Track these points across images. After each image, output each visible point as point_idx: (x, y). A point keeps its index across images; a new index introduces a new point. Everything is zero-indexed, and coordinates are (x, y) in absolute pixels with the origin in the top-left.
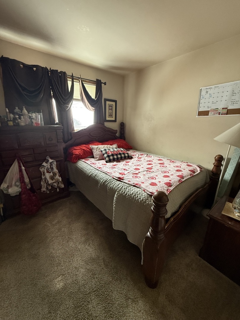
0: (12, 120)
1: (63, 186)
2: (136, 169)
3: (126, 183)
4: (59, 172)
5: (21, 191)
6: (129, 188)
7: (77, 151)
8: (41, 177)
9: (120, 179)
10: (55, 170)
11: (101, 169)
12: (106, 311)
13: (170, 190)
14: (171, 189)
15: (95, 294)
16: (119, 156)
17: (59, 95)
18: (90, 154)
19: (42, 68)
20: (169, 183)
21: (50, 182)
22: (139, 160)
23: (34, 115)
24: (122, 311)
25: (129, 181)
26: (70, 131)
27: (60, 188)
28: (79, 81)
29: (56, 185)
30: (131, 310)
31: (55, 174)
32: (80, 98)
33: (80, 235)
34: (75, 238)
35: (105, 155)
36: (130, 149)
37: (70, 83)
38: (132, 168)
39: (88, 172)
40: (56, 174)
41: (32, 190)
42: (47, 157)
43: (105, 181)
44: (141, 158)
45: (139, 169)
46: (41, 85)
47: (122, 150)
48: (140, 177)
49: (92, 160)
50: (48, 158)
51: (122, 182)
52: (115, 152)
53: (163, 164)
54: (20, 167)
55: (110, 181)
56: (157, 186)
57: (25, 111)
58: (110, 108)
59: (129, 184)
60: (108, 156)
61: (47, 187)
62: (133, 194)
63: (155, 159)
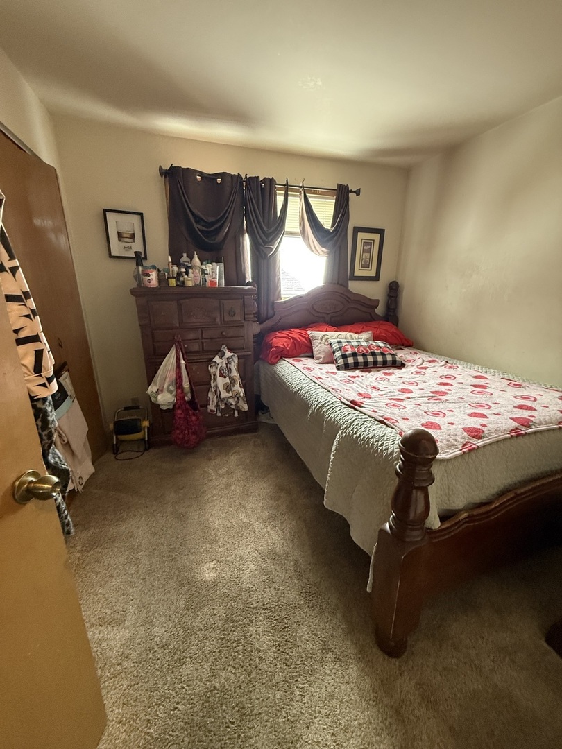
0: (175, 276)
1: (245, 408)
2: (404, 391)
3: (366, 415)
4: (242, 379)
5: (176, 403)
6: (369, 425)
7: (280, 341)
8: (210, 384)
9: (353, 405)
10: (235, 374)
11: (320, 380)
12: (279, 650)
13: (474, 446)
14: (478, 445)
15: (266, 613)
16: (370, 359)
17: (258, 227)
18: (305, 349)
19: (232, 176)
20: (477, 430)
21: (224, 394)
22: (418, 373)
23: (209, 267)
24: (309, 665)
25: (373, 411)
26: (271, 299)
27: (240, 411)
28: (300, 194)
29: (234, 403)
30: (328, 672)
31: (233, 381)
32: (298, 230)
33: (261, 505)
34: (252, 508)
35: (338, 354)
36: (406, 347)
37: (280, 200)
38: (394, 387)
39: (294, 383)
40: (235, 382)
41: (192, 403)
42: (223, 347)
43: (323, 405)
44: (426, 368)
45: (410, 392)
46: (226, 212)
47: (381, 344)
48: (405, 408)
49: (309, 362)
50: (224, 349)
51: (358, 411)
52: (361, 349)
53: (485, 387)
54: (178, 359)
55: (332, 405)
56: (439, 431)
57: (196, 260)
58: (365, 248)
59: (370, 417)
60: (344, 357)
61: (217, 403)
62: (372, 438)
63: (464, 374)
